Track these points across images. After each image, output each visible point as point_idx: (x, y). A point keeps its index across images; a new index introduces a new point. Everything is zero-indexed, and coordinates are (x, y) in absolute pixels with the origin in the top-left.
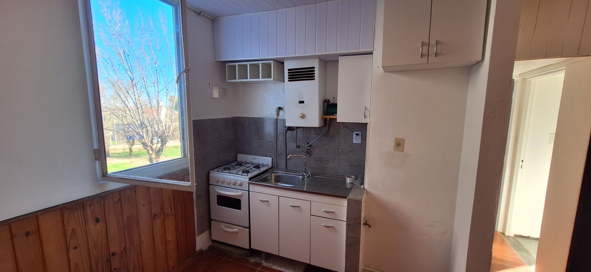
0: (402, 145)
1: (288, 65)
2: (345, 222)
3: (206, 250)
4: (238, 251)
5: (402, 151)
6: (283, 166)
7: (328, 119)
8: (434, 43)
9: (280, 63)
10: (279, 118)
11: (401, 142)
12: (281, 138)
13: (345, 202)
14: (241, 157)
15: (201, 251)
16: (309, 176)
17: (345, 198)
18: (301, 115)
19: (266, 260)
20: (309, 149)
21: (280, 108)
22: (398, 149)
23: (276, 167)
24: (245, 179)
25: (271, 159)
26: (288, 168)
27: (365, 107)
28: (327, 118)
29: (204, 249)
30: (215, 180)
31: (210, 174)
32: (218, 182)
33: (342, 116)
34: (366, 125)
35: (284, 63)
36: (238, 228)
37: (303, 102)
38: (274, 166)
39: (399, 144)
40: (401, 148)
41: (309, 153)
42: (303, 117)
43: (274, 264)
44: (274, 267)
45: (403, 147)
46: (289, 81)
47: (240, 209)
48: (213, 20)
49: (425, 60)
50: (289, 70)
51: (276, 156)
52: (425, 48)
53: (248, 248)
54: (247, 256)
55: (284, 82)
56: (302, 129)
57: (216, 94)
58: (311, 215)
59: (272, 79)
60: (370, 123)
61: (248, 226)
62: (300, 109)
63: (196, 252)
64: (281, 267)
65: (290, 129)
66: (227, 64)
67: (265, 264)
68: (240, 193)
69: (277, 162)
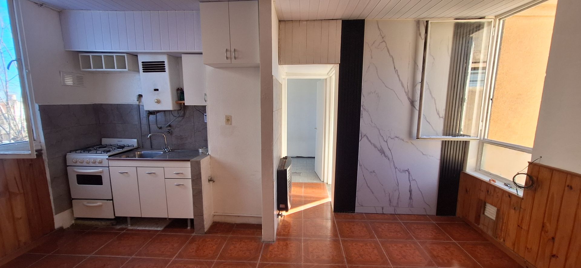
0: (230, 121)
1: (142, 59)
2: (191, 179)
3: (68, 228)
4: (103, 223)
5: (231, 124)
6: (148, 143)
7: (182, 104)
8: (233, 50)
9: (134, 56)
10: (140, 104)
11: (230, 118)
12: (144, 121)
13: (188, 164)
14: (106, 141)
15: (61, 229)
16: (169, 151)
17: (189, 161)
18: (156, 101)
19: (132, 225)
20: (170, 129)
21: (140, 96)
22: (228, 123)
23: (141, 147)
24: (105, 156)
25: (136, 140)
26: (153, 147)
27: (205, 94)
28: (181, 103)
29: (65, 227)
30: (72, 160)
31: (67, 156)
32: (76, 162)
33: (188, 101)
34: (204, 107)
35: (137, 56)
36: (101, 202)
37: (157, 90)
38: (140, 147)
39: (228, 120)
41: (170, 133)
42: (158, 102)
43: (138, 227)
44: (138, 228)
45: (231, 122)
46: (144, 72)
47: (101, 184)
48: (59, 12)
49: (229, 61)
50: (143, 62)
51: (141, 137)
52: (229, 53)
53: (113, 217)
54: (113, 225)
55: (139, 72)
56: (163, 113)
57: (69, 81)
58: (165, 178)
59: (127, 70)
60: (208, 105)
61: (111, 198)
62: (157, 96)
63: (55, 230)
64: (145, 227)
65: (150, 113)
66: (80, 54)
67: (130, 227)
68: (100, 169)
69: (142, 143)
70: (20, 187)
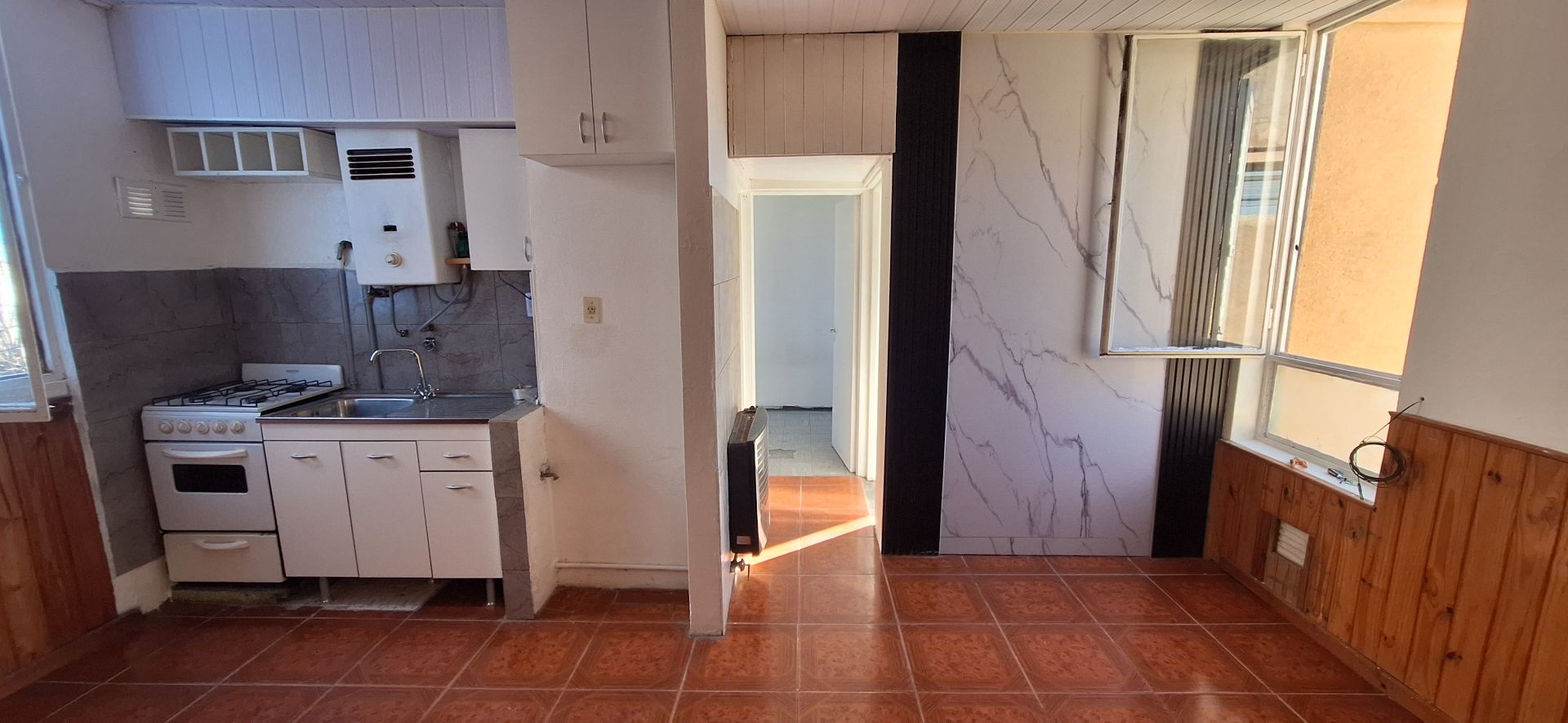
0: (597, 311)
1: (347, 142)
2: (492, 473)
3: (155, 610)
4: (254, 595)
5: (600, 322)
6: (371, 377)
7: (464, 267)
8: (601, 117)
9: (326, 134)
10: (348, 268)
11: (596, 305)
12: (359, 314)
13: (484, 432)
14: (252, 371)
15: (135, 615)
16: (431, 397)
17: (485, 422)
18: (391, 259)
19: (333, 599)
20: (433, 336)
21: (346, 246)
22: (592, 318)
23: (354, 388)
24: (252, 413)
25: (337, 368)
26: (385, 386)
27: (526, 238)
28: (462, 265)
29: (145, 609)
30: (160, 425)
31: (144, 415)
32: (171, 431)
33: (481, 258)
34: (525, 275)
35: (334, 134)
36: (245, 539)
37: (390, 228)
38: (349, 385)
39: (592, 309)
40: (595, 316)
41: (432, 346)
42: (397, 261)
43: (350, 604)
44: (351, 608)
45: (600, 314)
46: (353, 178)
47: (245, 489)
48: (106, 10)
49: (590, 147)
50: (350, 152)
51: (352, 360)
52: (588, 125)
53: (280, 579)
54: (280, 600)
55: (341, 180)
56: (410, 293)
57: (142, 206)
58: (421, 471)
59: (305, 173)
60: (534, 270)
61: (273, 528)
62: (389, 245)
63: (117, 616)
64: (371, 604)
65: (376, 292)
66: (171, 130)
67: (327, 605)
68: (239, 450)
69: (356, 374)
70: (14, 505)
